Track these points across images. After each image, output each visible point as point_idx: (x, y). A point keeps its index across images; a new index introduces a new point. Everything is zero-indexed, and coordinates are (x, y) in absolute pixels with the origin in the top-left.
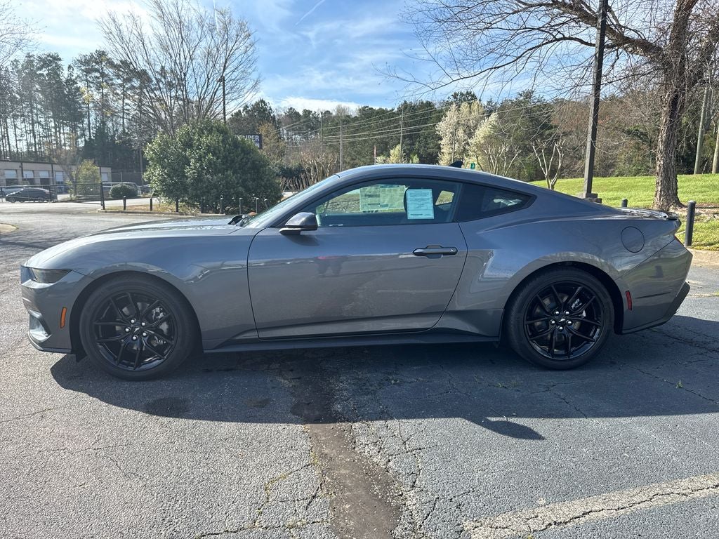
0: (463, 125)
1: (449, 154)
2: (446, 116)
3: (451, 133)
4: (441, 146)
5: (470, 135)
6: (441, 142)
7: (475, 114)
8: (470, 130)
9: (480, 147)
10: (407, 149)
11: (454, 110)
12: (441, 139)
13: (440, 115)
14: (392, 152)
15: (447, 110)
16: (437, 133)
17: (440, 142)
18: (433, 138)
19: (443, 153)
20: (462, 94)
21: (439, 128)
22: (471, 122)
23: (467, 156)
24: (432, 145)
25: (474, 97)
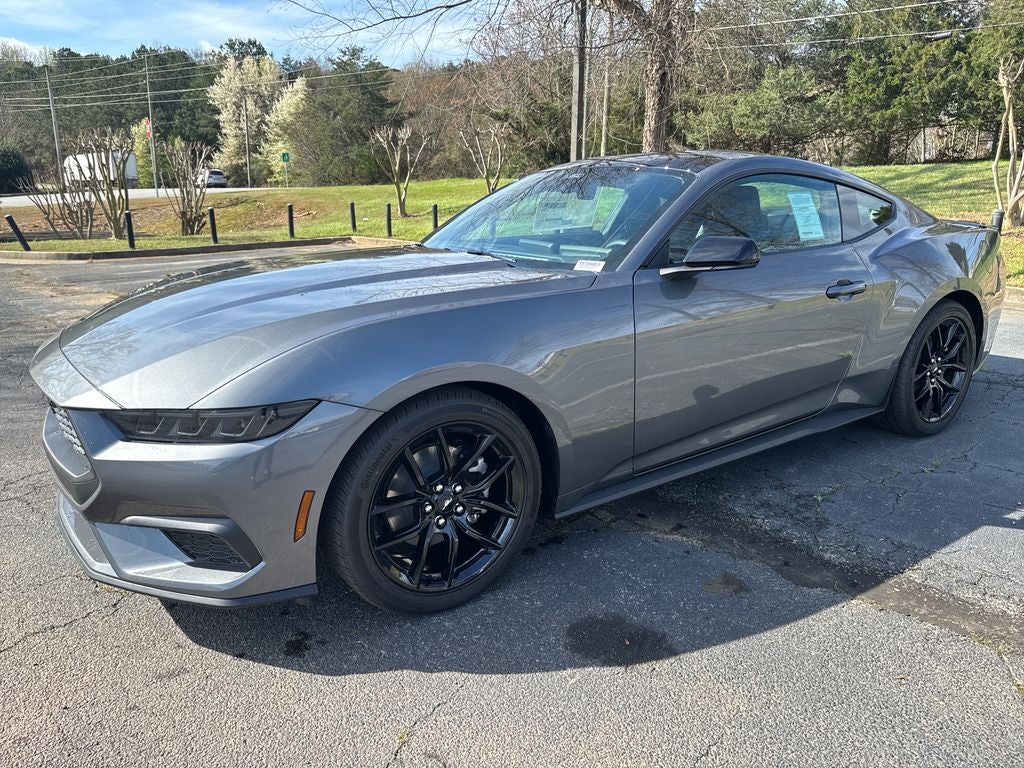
0: (252, 93)
1: (236, 136)
2: (221, 76)
3: (234, 103)
4: (221, 124)
5: (266, 108)
6: (221, 117)
7: (268, 78)
8: (264, 102)
9: (287, 129)
10: (161, 126)
11: (233, 67)
12: (219, 112)
13: (210, 75)
14: (134, 129)
15: (221, 67)
16: (211, 102)
17: (217, 117)
18: (203, 110)
19: (225, 135)
20: (242, 44)
21: (212, 95)
22: (263, 88)
23: (266, 141)
24: (203, 122)
25: (261, 51)
